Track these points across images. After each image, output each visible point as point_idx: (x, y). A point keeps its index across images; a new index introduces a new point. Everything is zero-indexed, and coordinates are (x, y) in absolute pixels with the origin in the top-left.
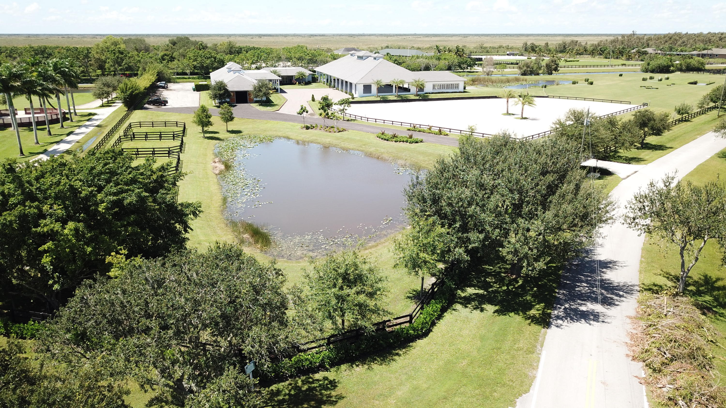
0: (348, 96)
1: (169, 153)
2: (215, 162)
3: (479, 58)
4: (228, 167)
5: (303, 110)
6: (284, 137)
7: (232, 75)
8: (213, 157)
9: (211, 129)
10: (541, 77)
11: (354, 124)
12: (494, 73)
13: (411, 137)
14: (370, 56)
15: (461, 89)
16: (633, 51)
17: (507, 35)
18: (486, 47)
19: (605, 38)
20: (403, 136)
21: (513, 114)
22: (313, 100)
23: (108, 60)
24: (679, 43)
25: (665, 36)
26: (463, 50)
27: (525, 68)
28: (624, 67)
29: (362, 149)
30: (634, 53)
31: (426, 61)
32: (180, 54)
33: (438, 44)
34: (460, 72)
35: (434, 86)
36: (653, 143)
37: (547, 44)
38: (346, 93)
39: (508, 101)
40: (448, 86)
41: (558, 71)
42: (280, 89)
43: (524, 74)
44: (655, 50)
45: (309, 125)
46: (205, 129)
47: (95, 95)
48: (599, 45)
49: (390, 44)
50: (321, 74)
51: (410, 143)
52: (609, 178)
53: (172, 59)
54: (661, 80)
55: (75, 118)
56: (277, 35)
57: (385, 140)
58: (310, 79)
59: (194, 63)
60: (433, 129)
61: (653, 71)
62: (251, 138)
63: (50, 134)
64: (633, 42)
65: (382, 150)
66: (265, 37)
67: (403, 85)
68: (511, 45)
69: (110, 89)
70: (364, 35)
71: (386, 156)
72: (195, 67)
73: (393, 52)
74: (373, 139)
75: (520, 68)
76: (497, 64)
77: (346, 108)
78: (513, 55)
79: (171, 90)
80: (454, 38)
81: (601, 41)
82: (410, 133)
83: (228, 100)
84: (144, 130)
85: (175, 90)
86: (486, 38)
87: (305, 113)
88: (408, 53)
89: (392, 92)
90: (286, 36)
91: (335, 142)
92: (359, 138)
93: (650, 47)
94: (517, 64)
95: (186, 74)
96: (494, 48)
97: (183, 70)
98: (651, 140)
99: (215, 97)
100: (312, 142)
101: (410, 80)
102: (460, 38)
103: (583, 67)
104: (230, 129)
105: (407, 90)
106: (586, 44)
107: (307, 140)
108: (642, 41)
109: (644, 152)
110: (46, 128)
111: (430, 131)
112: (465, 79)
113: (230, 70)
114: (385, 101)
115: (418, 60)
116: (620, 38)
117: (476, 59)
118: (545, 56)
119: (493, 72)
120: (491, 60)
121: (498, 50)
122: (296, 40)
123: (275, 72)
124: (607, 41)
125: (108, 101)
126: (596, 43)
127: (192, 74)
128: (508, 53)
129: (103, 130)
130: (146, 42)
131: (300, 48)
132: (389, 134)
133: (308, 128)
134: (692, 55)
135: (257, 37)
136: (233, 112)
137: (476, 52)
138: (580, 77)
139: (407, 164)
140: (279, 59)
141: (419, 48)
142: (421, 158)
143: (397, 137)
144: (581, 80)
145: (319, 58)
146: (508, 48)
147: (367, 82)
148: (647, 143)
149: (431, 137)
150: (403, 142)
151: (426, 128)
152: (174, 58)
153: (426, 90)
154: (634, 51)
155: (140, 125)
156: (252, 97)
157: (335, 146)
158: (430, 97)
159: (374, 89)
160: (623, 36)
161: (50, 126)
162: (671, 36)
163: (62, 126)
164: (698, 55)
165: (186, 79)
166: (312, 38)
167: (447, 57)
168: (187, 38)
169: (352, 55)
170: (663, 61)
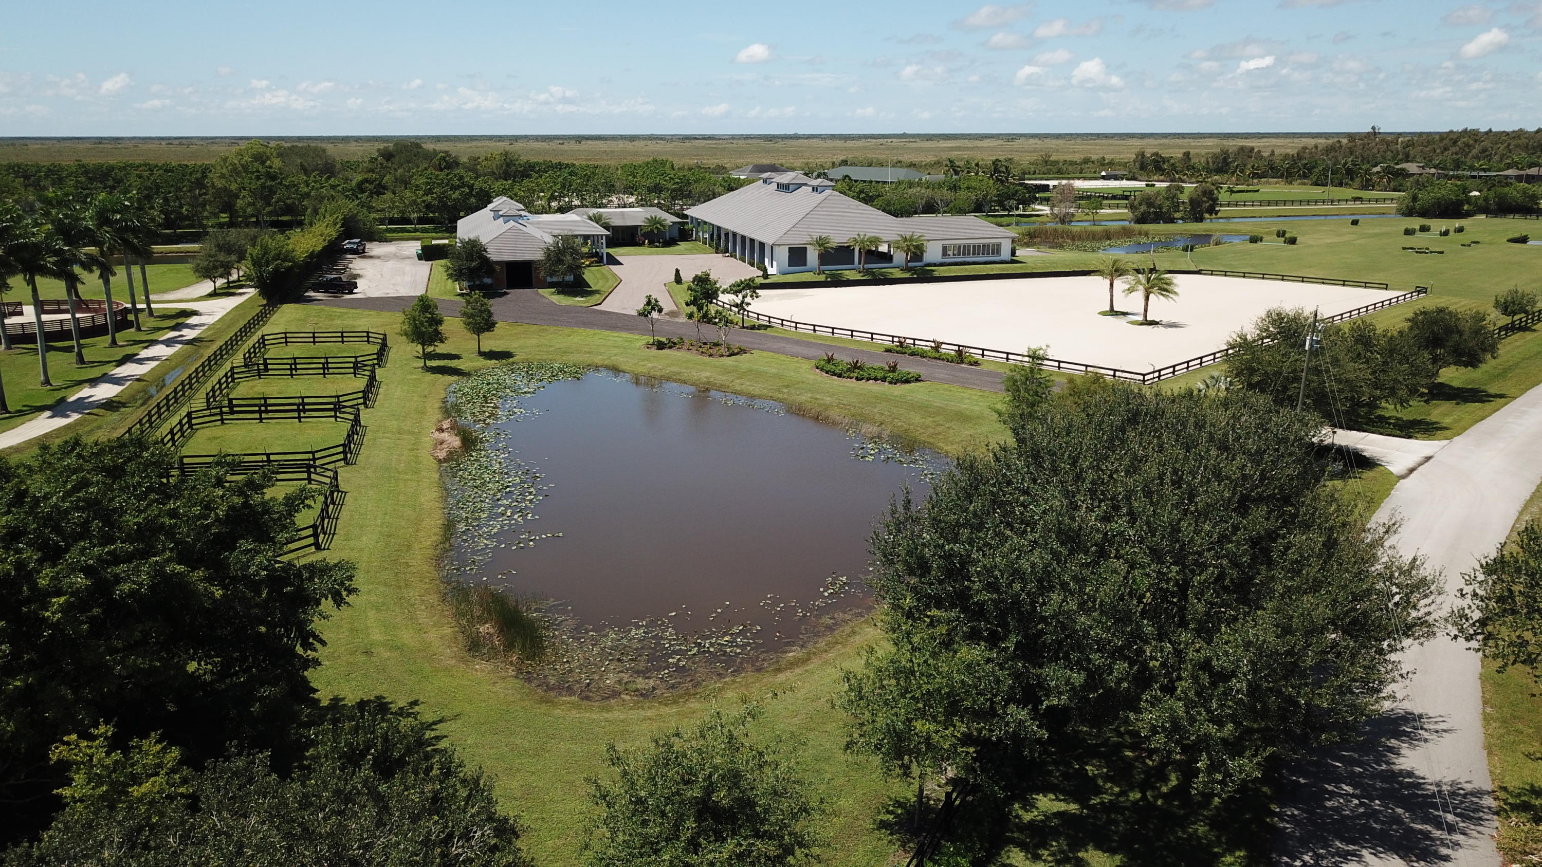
0: (753, 273)
1: (337, 407)
2: (441, 430)
3: (1044, 185)
4: (469, 442)
5: (652, 305)
6: (607, 368)
7: (500, 227)
8: (440, 416)
9: (441, 348)
10: (1180, 227)
11: (766, 336)
12: (1076, 218)
13: (893, 369)
14: (805, 184)
15: (1005, 254)
16: (1375, 169)
17: (1098, 136)
18: (1057, 162)
19: (1311, 142)
20: (877, 365)
21: (1125, 314)
22: (678, 279)
23: (244, 193)
24: (1475, 152)
25: (1443, 136)
26: (1007, 168)
27: (1143, 208)
28: (1358, 205)
29: (780, 396)
30: (1378, 173)
31: (929, 192)
32: (396, 179)
33: (953, 155)
34: (1002, 216)
35: (945, 249)
36: (1456, 384)
37: (1187, 154)
38: (752, 265)
39: (1112, 285)
40: (977, 249)
41: (1217, 212)
42: (608, 254)
43: (1141, 220)
44: (1423, 167)
45: (664, 340)
46: (430, 349)
47: (196, 270)
48: (1299, 156)
49: (850, 157)
50: (700, 223)
51: (890, 383)
52: (1368, 474)
53: (380, 189)
54: (1446, 233)
55: (147, 323)
56: (614, 138)
57: (834, 374)
58: (676, 234)
59: (425, 198)
60: (944, 349)
61: (1424, 214)
62: (530, 370)
63: (81, 359)
64: (1375, 151)
65: (828, 400)
66: (589, 142)
67: (877, 247)
68: (1108, 157)
69: (234, 257)
70: (796, 137)
71: (834, 414)
72: (428, 206)
73: (857, 173)
74: (806, 372)
75: (1132, 207)
76: (1082, 198)
77: (748, 300)
78: (1116, 178)
79: (371, 257)
80: (986, 143)
81: (1305, 148)
82: (892, 358)
83: (488, 281)
84: (294, 350)
85: (379, 257)
86: (1054, 142)
87: (655, 315)
88: (889, 175)
89: (853, 263)
90: (632, 138)
91: (721, 379)
92: (774, 371)
93: (1412, 162)
94: (1126, 198)
95: (409, 222)
96: (1072, 163)
97: (403, 212)
98: (1451, 375)
99: (457, 275)
100: (668, 379)
101: (894, 237)
102: (1001, 142)
103: (1269, 203)
104: (486, 349)
105: (886, 258)
106: (1273, 153)
107: (658, 374)
108: (1393, 147)
109: (1436, 406)
110: (73, 347)
111: (937, 355)
112: (1012, 232)
113: (497, 215)
114: (837, 282)
115: (910, 191)
116: (1344, 141)
117: (1036, 186)
118: (1183, 181)
119: (1073, 215)
120: (1071, 188)
121: (1084, 168)
122: (653, 146)
123: (597, 219)
124: (1316, 147)
125: (229, 282)
126: (1292, 152)
127: (421, 221)
128: (1103, 173)
129: (202, 351)
130: (329, 153)
131: (657, 165)
132: (845, 359)
133: (660, 346)
134: (1507, 177)
135: (573, 142)
136: (492, 309)
137: (1035, 173)
138: (1266, 225)
139: (885, 435)
140: (611, 189)
141: (912, 165)
142: (917, 419)
143: (860, 368)
144: (1267, 233)
145: (697, 188)
146: (1102, 163)
147: (798, 240)
148: (1441, 385)
149: (940, 370)
150: (876, 379)
151: (926, 347)
152: (385, 188)
153: (928, 257)
154: (1378, 169)
155: (286, 338)
156: (542, 274)
157: (721, 388)
158: (936, 274)
159: (813, 256)
160: (1351, 136)
161: (82, 341)
162: (1455, 137)
163: (114, 342)
164: (1519, 178)
165: (408, 231)
166: (688, 144)
167: (974, 184)
168: (418, 146)
169: (765, 181)
170: (1445, 190)
